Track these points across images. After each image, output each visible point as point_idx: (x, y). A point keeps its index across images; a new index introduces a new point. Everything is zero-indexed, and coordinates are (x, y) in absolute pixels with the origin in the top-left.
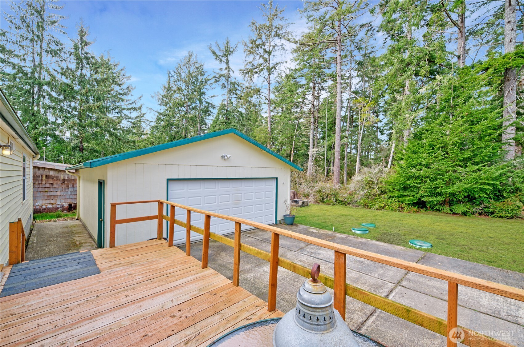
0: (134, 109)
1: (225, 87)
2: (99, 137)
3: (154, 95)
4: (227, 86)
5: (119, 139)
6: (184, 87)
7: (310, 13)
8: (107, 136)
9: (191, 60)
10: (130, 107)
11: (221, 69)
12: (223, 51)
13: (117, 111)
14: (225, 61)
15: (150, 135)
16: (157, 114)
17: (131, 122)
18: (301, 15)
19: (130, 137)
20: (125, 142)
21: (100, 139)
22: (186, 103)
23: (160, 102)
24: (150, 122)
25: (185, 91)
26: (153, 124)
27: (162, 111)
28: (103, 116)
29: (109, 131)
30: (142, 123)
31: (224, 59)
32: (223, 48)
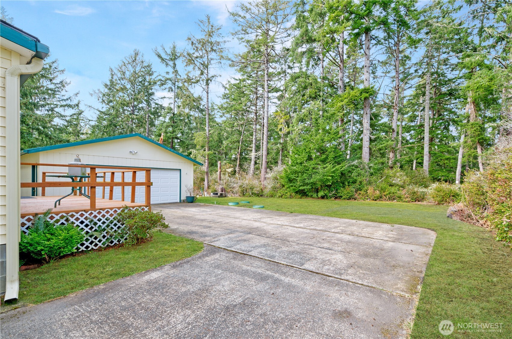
0: (69, 106)
1: (172, 91)
2: (26, 135)
3: (93, 93)
4: (174, 90)
5: (50, 138)
6: (128, 86)
7: (241, 36)
8: (36, 134)
9: (137, 58)
10: (64, 103)
11: (168, 73)
12: (169, 55)
13: (47, 108)
14: (172, 65)
15: (90, 134)
16: (98, 113)
17: (66, 120)
18: (233, 37)
19: (64, 136)
20: (57, 141)
21: (27, 137)
22: (131, 103)
23: (101, 100)
24: (90, 120)
25: (130, 90)
26: (93, 123)
27: (104, 110)
28: (31, 113)
29: (38, 129)
30: (81, 121)
31: (171, 63)
32: (169, 51)
